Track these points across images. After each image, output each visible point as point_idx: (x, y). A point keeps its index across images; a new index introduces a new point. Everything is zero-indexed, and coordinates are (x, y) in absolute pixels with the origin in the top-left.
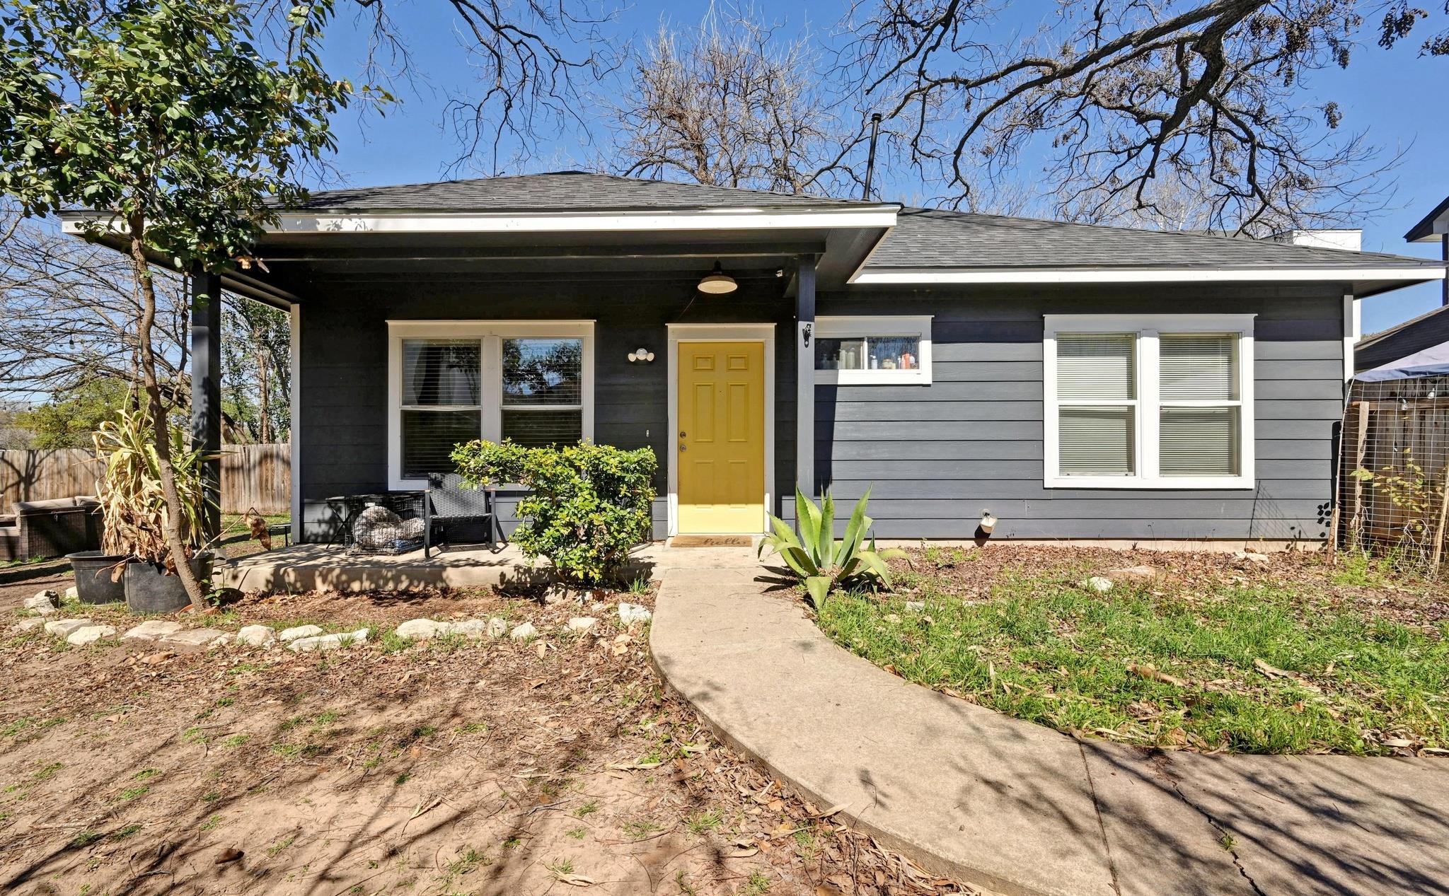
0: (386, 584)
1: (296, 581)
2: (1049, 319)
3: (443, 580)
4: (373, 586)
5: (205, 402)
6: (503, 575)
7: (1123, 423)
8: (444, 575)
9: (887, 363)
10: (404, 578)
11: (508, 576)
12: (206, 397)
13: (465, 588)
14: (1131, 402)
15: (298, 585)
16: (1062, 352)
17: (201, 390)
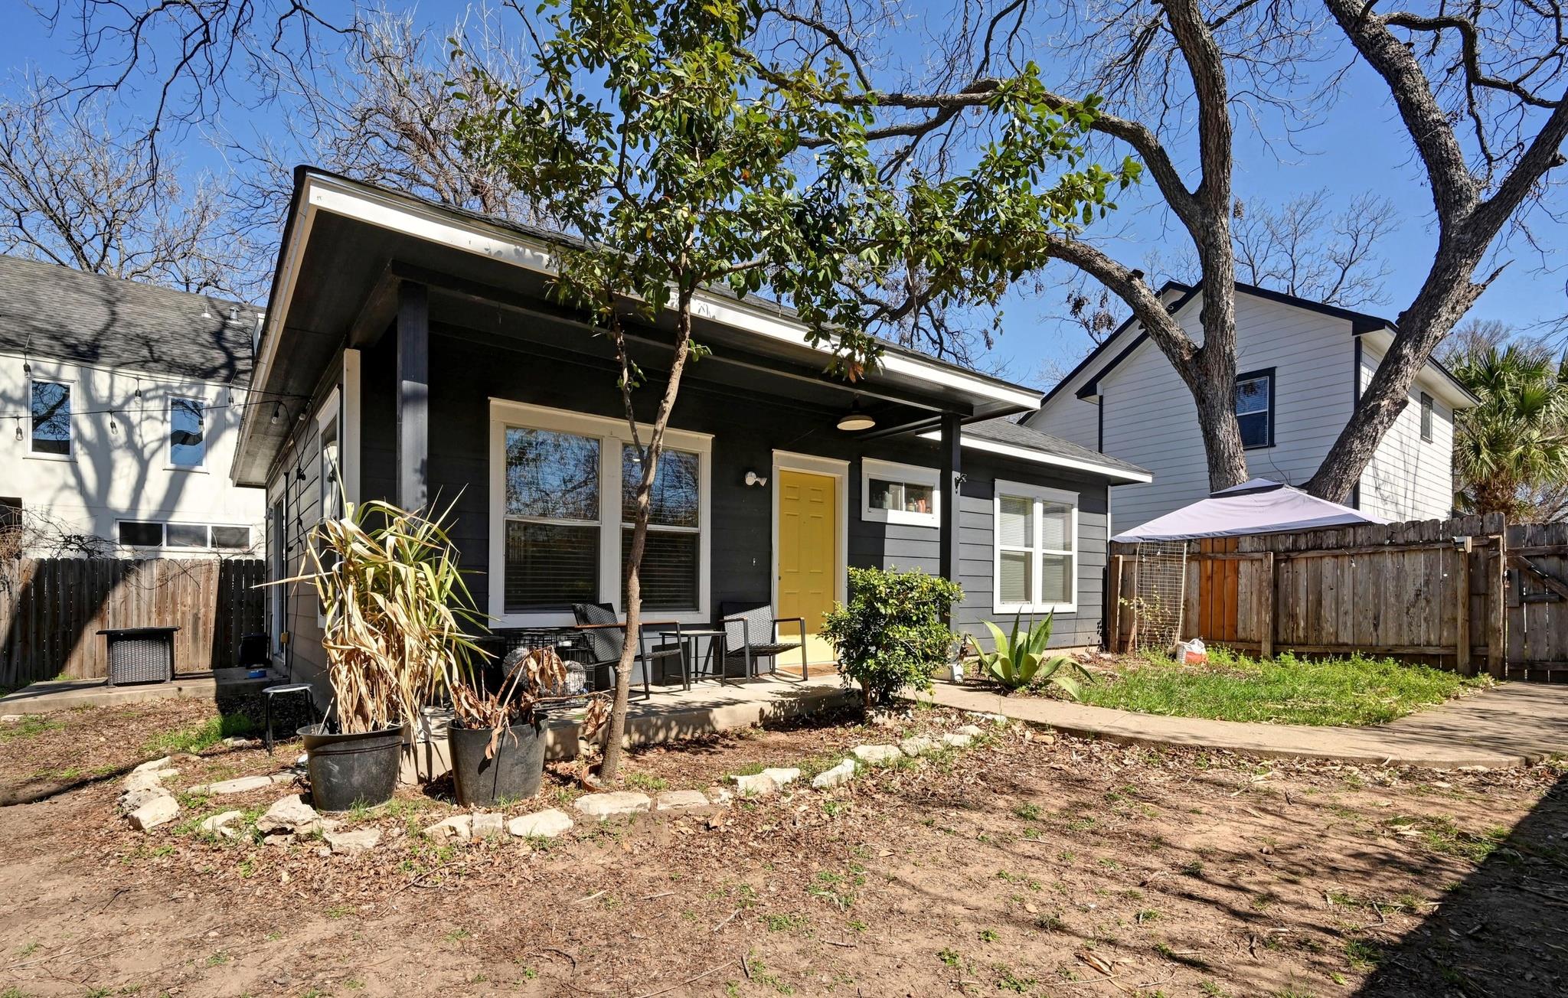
0: (656, 734)
1: (555, 743)
2: (998, 482)
3: (710, 723)
4: (643, 739)
5: (423, 495)
6: (762, 711)
7: (1022, 564)
8: (711, 716)
9: (912, 507)
10: (673, 724)
11: (766, 712)
12: (425, 488)
13: (730, 730)
14: (1028, 550)
15: (558, 748)
16: (1003, 510)
17: (418, 477)
